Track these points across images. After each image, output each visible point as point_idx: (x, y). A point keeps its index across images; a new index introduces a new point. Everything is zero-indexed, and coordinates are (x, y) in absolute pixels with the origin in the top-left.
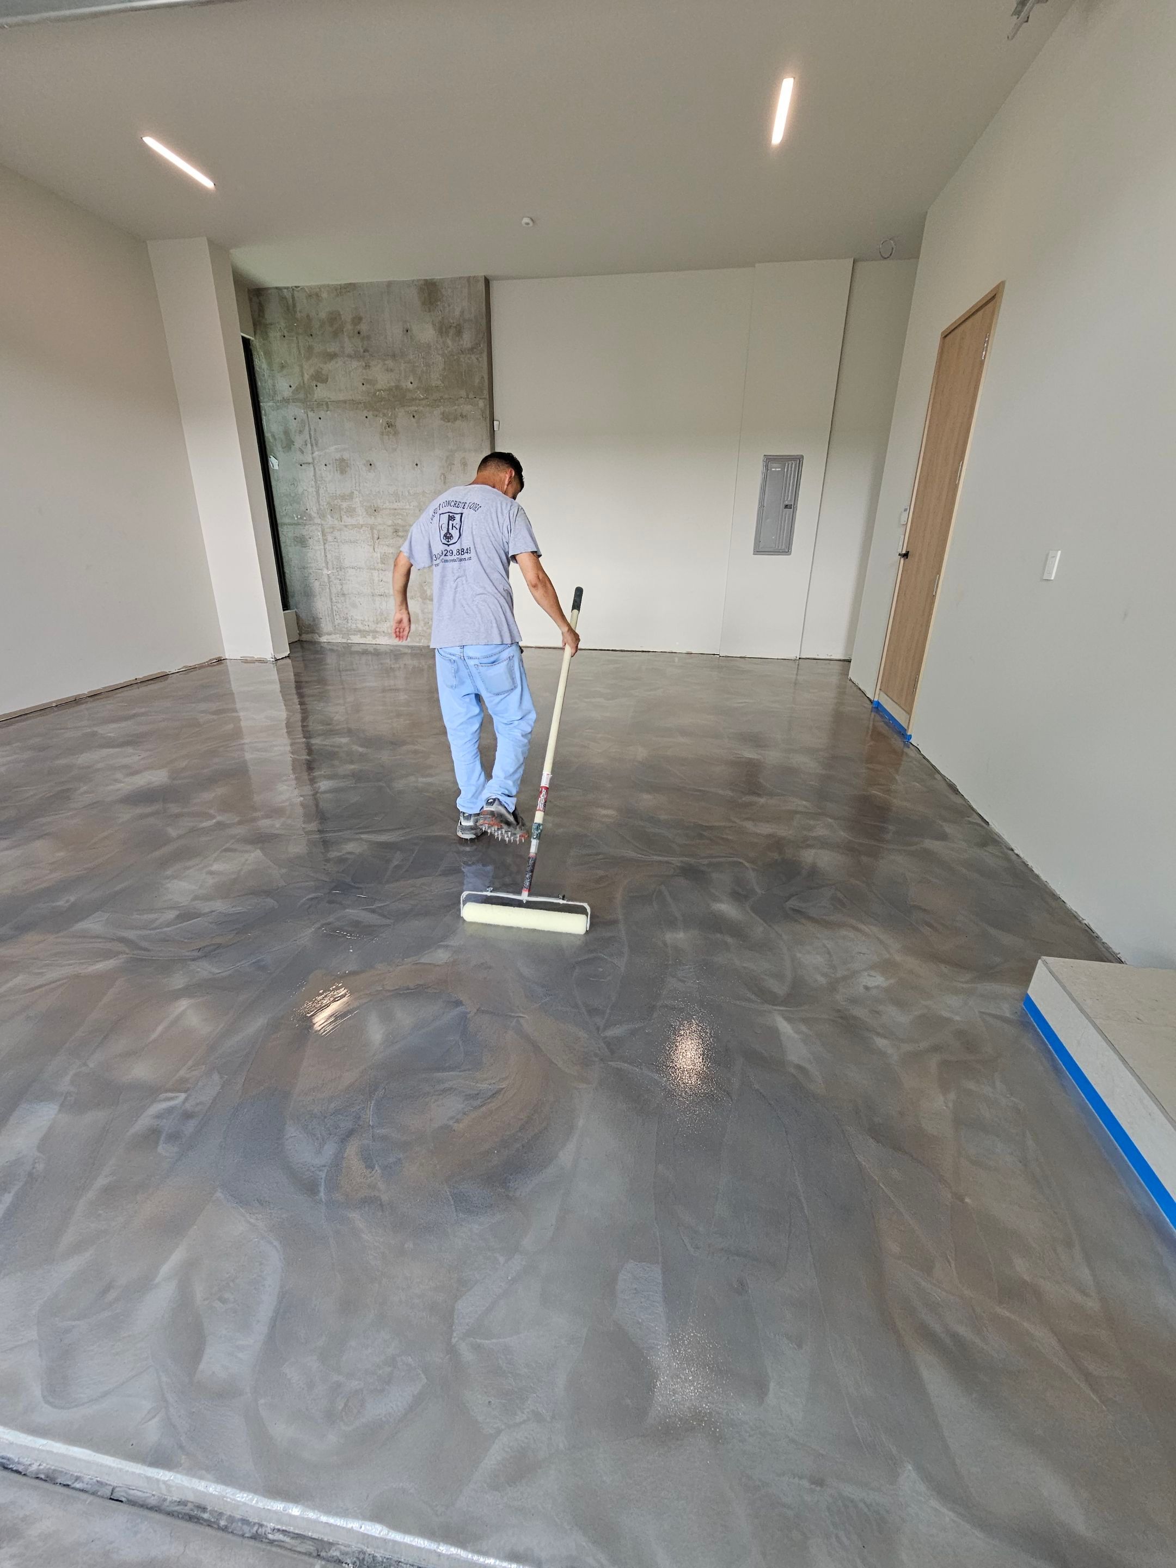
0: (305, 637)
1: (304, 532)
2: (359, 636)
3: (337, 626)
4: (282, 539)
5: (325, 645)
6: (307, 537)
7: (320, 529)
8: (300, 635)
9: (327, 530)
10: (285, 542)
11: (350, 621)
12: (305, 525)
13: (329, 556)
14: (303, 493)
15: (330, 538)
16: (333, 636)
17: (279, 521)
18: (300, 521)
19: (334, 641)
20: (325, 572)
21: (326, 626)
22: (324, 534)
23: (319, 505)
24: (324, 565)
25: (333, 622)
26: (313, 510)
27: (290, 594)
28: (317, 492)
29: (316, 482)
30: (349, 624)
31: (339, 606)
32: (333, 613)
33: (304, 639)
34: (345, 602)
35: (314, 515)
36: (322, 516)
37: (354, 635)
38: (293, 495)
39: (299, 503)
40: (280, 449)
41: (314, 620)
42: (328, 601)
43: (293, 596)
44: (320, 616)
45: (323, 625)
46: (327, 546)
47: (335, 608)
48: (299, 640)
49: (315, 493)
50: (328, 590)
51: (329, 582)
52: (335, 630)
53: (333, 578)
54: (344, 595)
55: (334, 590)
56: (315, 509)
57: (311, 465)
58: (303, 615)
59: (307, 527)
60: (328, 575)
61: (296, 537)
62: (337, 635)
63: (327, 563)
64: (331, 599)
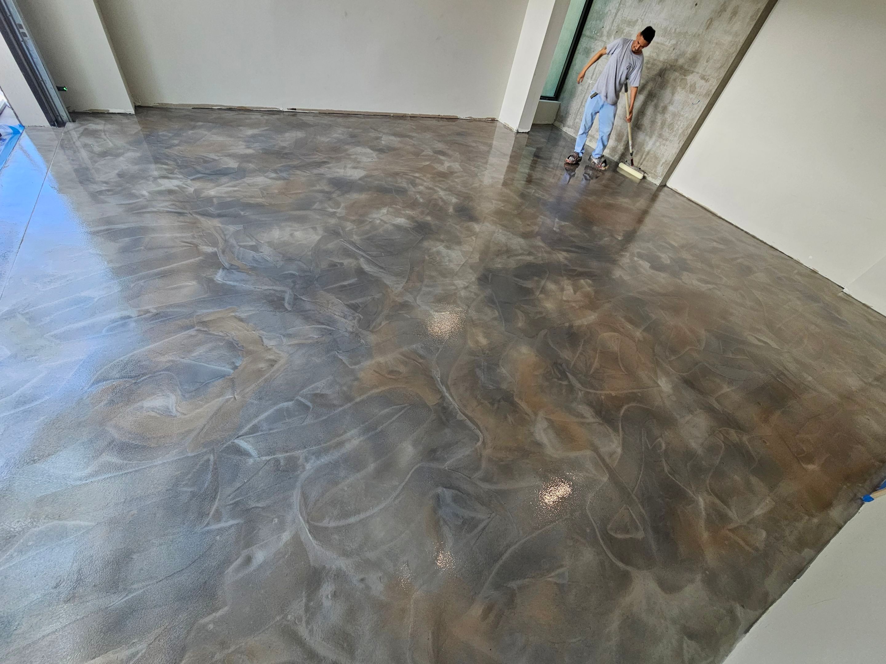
0: (557, 124)
1: (592, 44)
3: (575, 124)
4: (579, 47)
5: (563, 134)
6: (592, 50)
8: (555, 120)
10: (579, 50)
12: (596, 40)
14: (607, 12)
16: (570, 129)
17: (584, 32)
18: (595, 36)
19: (569, 133)
21: (570, 121)
23: (612, 25)
24: (591, 75)
25: (575, 120)
27: (563, 90)
28: (616, 14)
29: (620, 5)
32: (578, 113)
33: (555, 125)
35: (605, 33)
36: (609, 35)
38: (601, 13)
39: (601, 20)
41: (566, 114)
42: (580, 103)
43: (564, 92)
44: (571, 112)
45: (569, 119)
47: (581, 109)
48: (552, 124)
49: (614, 14)
50: (583, 95)
52: (573, 125)
56: (607, 29)
58: (562, 108)
60: (589, 83)
61: (586, 48)
62: (573, 130)
63: (593, 74)
64: (582, 102)
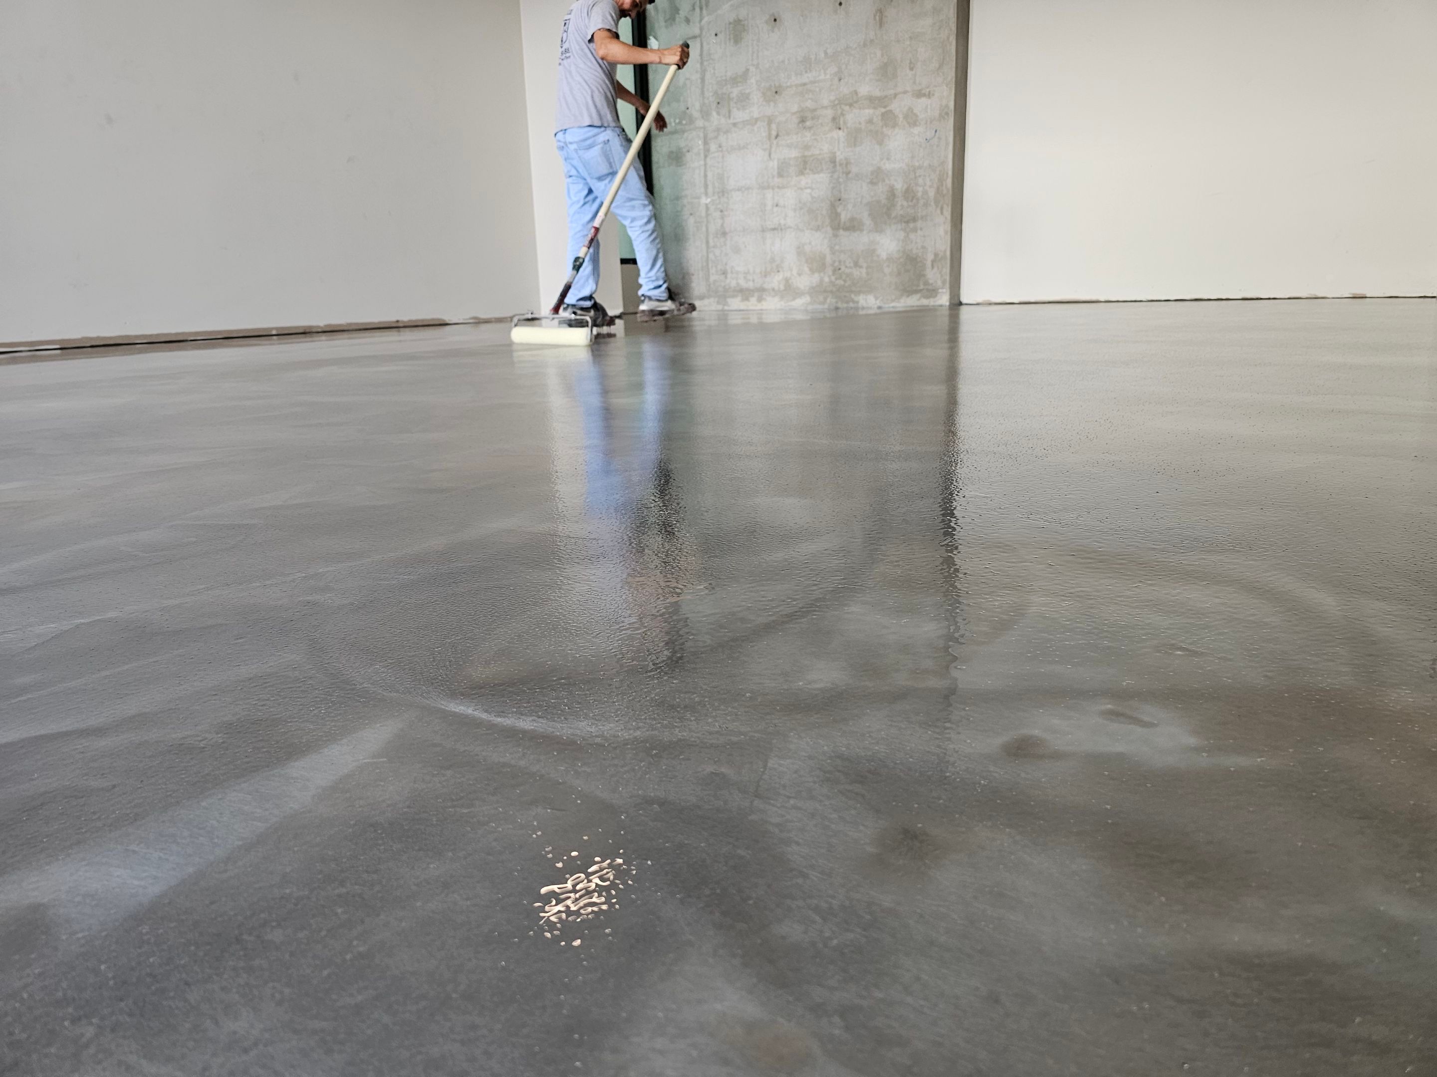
1: (682, 144)
2: (739, 298)
3: (712, 286)
6: (684, 150)
7: (702, 135)
9: (711, 135)
10: (657, 163)
11: (729, 276)
13: (710, 174)
14: (685, 84)
15: (713, 147)
16: (706, 301)
18: (679, 127)
19: (706, 309)
20: (704, 200)
22: (706, 143)
23: (704, 98)
24: (703, 190)
25: (707, 279)
26: (695, 113)
28: (703, 80)
29: (702, 63)
30: (728, 281)
31: (717, 252)
32: (708, 264)
34: (725, 245)
35: (696, 114)
36: (706, 114)
37: (733, 296)
39: (678, 101)
40: (662, 24)
41: (684, 278)
42: (704, 246)
44: (692, 270)
45: (694, 285)
46: (708, 160)
47: (711, 256)
49: (699, 81)
50: (704, 229)
51: (707, 215)
52: (709, 291)
53: (712, 208)
54: (724, 234)
55: (712, 228)
56: (697, 106)
57: (698, 40)
59: (686, 134)
60: (707, 205)
61: (672, 152)
62: (712, 300)
63: (706, 186)
64: (707, 242)
